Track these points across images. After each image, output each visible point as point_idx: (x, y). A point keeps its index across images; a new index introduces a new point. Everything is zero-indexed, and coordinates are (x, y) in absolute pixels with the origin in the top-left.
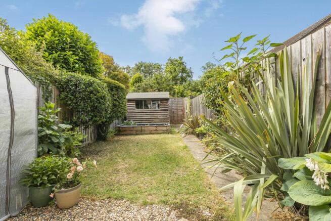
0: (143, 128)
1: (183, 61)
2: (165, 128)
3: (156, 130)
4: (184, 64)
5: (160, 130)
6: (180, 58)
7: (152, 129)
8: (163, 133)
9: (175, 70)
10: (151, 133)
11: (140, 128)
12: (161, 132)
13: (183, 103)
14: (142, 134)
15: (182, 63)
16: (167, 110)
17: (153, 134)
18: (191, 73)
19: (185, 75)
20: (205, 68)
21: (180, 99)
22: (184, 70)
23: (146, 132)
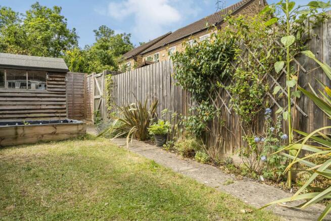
0: (20, 131)
1: (61, 14)
2: (74, 129)
3: (54, 133)
4: (63, 20)
5: (63, 133)
6: (56, 8)
7: (43, 132)
8: (72, 139)
9: (48, 27)
10: (40, 142)
11: (11, 132)
12: (65, 136)
13: (84, 83)
14: (17, 145)
15: (60, 18)
16: (63, 93)
17: (48, 142)
18: (76, 37)
19: (63, 39)
20: (97, 34)
21: (79, 75)
22: (63, 31)
23: (27, 141)
